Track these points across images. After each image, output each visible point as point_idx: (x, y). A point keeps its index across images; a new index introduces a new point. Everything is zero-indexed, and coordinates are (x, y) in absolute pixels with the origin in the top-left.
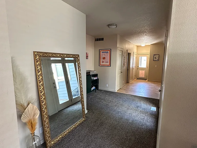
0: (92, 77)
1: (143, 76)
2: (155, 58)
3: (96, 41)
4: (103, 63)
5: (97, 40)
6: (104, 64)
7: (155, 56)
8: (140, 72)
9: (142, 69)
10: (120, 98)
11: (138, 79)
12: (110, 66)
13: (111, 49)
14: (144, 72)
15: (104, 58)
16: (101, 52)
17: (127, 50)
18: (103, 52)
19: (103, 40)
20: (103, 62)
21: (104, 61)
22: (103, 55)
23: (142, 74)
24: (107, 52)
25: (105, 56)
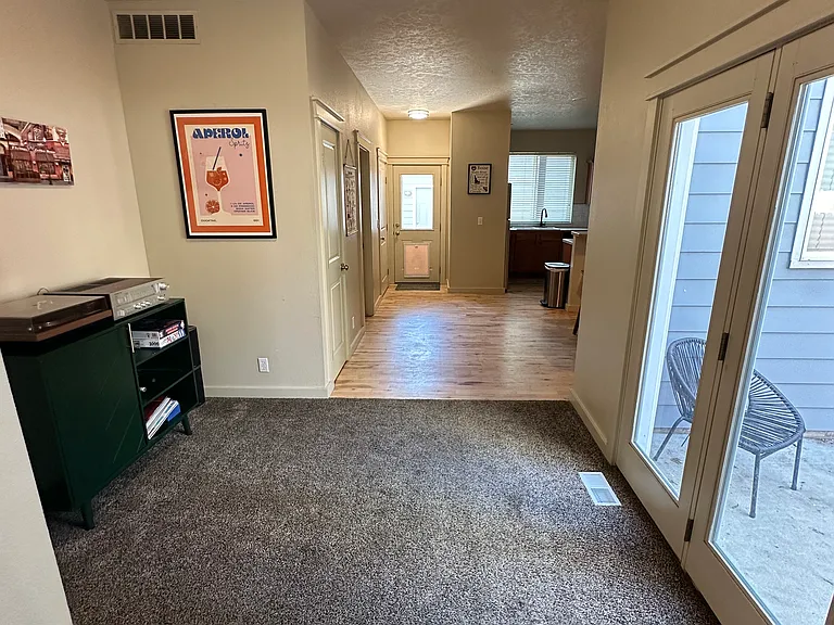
0: (134, 336)
1: (425, 272)
2: (476, 182)
3: (126, 35)
4: (212, 211)
5: (138, 28)
6: (222, 218)
7: (473, 175)
8: (409, 249)
9: (417, 236)
10: (375, 447)
11: (401, 286)
12: (274, 236)
13: (264, 112)
14: (424, 249)
15: (218, 179)
16: (189, 130)
17: (355, 132)
18: (202, 128)
19: (189, 33)
20: (213, 207)
21: (219, 196)
22: (204, 156)
23: (417, 261)
24: (239, 134)
25: (222, 164)
